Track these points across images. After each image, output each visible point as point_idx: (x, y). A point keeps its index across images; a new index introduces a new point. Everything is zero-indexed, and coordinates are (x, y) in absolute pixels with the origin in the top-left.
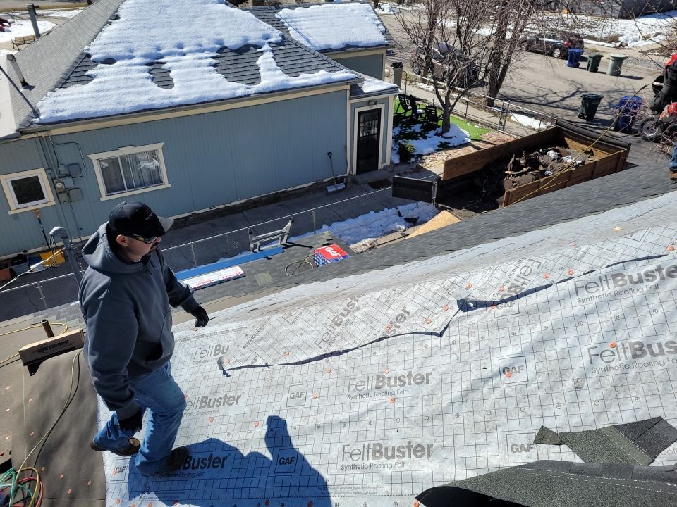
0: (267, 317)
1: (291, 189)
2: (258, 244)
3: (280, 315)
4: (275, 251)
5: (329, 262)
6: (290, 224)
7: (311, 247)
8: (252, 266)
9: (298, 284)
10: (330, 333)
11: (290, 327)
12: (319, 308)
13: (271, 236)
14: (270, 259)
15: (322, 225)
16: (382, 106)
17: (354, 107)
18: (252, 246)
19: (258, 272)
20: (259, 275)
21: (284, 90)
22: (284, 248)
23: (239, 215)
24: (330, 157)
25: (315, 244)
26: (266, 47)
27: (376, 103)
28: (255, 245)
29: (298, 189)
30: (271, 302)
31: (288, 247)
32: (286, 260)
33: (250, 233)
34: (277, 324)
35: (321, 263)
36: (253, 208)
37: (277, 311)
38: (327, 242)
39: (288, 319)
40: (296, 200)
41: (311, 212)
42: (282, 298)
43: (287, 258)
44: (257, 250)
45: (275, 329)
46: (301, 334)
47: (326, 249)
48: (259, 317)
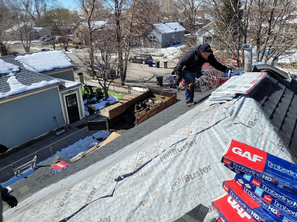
0: (22, 214)
1: (37, 138)
2: (19, 171)
3: (30, 210)
4: (30, 173)
5: (59, 171)
6: (36, 157)
7: (49, 166)
8: (17, 184)
9: (42, 188)
10: (59, 211)
11: (36, 215)
12: (51, 200)
13: (27, 165)
14: (27, 177)
15: (56, 151)
16: (76, 92)
17: (62, 94)
18: (16, 173)
19: (20, 186)
20: (21, 188)
21: (24, 92)
22: (34, 170)
23: (9, 157)
24: (55, 118)
25: (51, 164)
26: (11, 74)
27: (73, 92)
28: (18, 173)
29: (40, 137)
30: (26, 203)
31: (36, 169)
32: (36, 176)
33: (13, 167)
34: (29, 215)
35: (55, 173)
36: (16, 152)
37: (28, 208)
38: (58, 161)
39: (35, 211)
40: (40, 143)
41: (49, 147)
42: (33, 199)
43: (37, 174)
44: (19, 175)
45: (28, 218)
46: (43, 217)
47: (57, 165)
48: (18, 214)
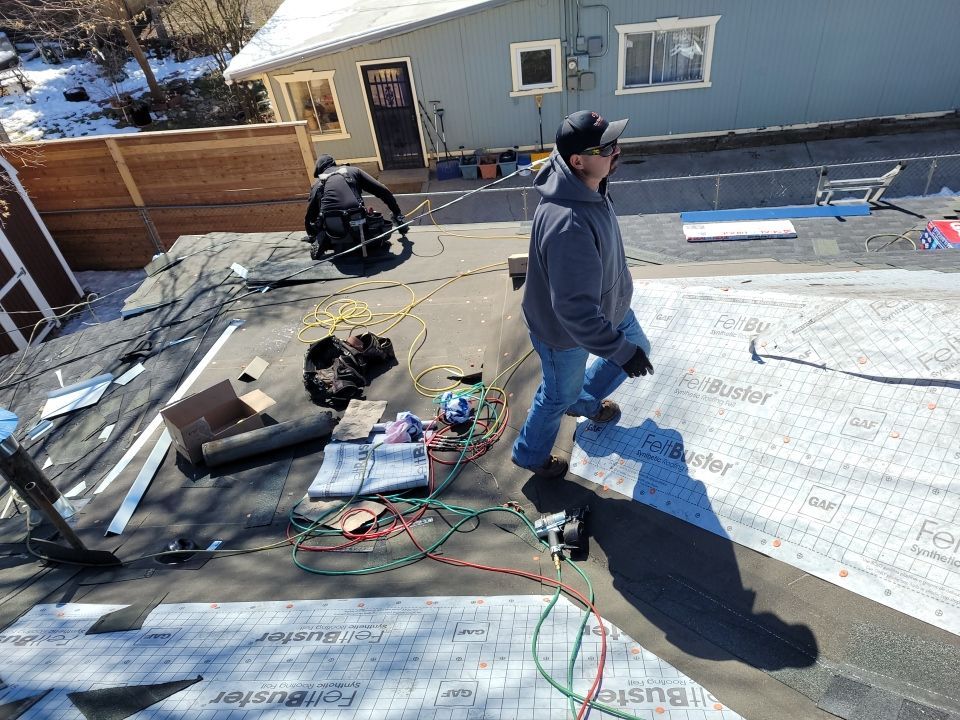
0: (843, 299)
1: (901, 118)
2: (831, 193)
3: (869, 302)
4: (855, 211)
5: (950, 246)
6: (896, 171)
7: (922, 217)
8: (811, 225)
9: (892, 266)
11: (879, 323)
12: (941, 307)
13: (855, 186)
14: (844, 220)
15: (941, 187)
18: (819, 194)
19: (818, 235)
20: (819, 240)
22: (872, 209)
23: (801, 147)
25: (928, 213)
28: (825, 195)
29: (914, 120)
30: (846, 281)
31: (879, 208)
32: (871, 227)
33: (824, 175)
34: (859, 313)
35: (934, 246)
37: (859, 294)
38: (955, 214)
39: (880, 311)
41: (929, 162)
42: (864, 280)
43: (873, 225)
44: (824, 203)
45: (853, 319)
46: (897, 339)
47: (952, 225)
48: (827, 295)
